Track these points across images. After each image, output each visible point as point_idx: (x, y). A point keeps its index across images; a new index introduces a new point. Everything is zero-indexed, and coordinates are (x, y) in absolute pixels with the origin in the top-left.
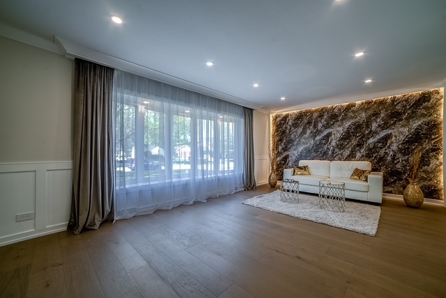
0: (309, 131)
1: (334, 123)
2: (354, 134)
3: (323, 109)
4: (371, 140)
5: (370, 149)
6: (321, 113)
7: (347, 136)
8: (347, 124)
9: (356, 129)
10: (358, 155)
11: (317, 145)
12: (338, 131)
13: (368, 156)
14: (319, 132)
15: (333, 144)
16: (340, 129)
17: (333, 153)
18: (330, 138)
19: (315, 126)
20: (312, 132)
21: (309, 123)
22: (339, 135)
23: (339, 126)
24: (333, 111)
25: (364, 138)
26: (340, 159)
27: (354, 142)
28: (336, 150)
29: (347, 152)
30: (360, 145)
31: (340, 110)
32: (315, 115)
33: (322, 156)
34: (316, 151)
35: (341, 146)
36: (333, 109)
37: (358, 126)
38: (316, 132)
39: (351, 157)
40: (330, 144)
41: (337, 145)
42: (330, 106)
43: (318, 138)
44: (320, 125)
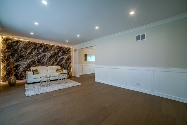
0: (34, 53)
1: (47, 51)
2: (54, 56)
3: (42, 44)
4: (59, 59)
5: (58, 62)
6: (41, 45)
7: (51, 57)
8: (52, 52)
9: (54, 54)
10: (55, 64)
11: (39, 60)
12: (48, 54)
13: (58, 64)
14: (39, 54)
15: (46, 59)
16: (49, 54)
17: (46, 63)
18: (45, 57)
19: (38, 51)
20: (36, 53)
21: (35, 48)
22: (48, 56)
23: (49, 52)
24: (47, 46)
25: (57, 58)
26: (49, 66)
27: (54, 59)
28: (48, 62)
29: (51, 63)
30: (56, 60)
31: (49, 46)
32: (38, 45)
33: (41, 64)
34: (38, 62)
35: (49, 61)
36: (46, 45)
37: (55, 54)
38: (38, 54)
39: (53, 65)
40: (45, 59)
41: (48, 60)
42: (45, 43)
43: (39, 56)
44: (40, 51)
